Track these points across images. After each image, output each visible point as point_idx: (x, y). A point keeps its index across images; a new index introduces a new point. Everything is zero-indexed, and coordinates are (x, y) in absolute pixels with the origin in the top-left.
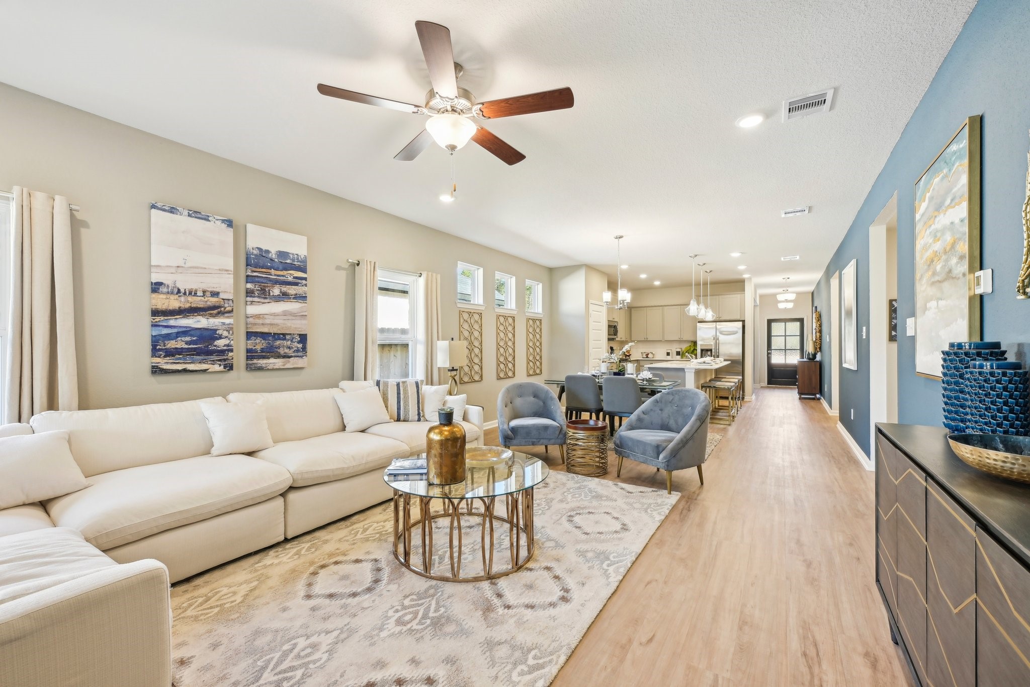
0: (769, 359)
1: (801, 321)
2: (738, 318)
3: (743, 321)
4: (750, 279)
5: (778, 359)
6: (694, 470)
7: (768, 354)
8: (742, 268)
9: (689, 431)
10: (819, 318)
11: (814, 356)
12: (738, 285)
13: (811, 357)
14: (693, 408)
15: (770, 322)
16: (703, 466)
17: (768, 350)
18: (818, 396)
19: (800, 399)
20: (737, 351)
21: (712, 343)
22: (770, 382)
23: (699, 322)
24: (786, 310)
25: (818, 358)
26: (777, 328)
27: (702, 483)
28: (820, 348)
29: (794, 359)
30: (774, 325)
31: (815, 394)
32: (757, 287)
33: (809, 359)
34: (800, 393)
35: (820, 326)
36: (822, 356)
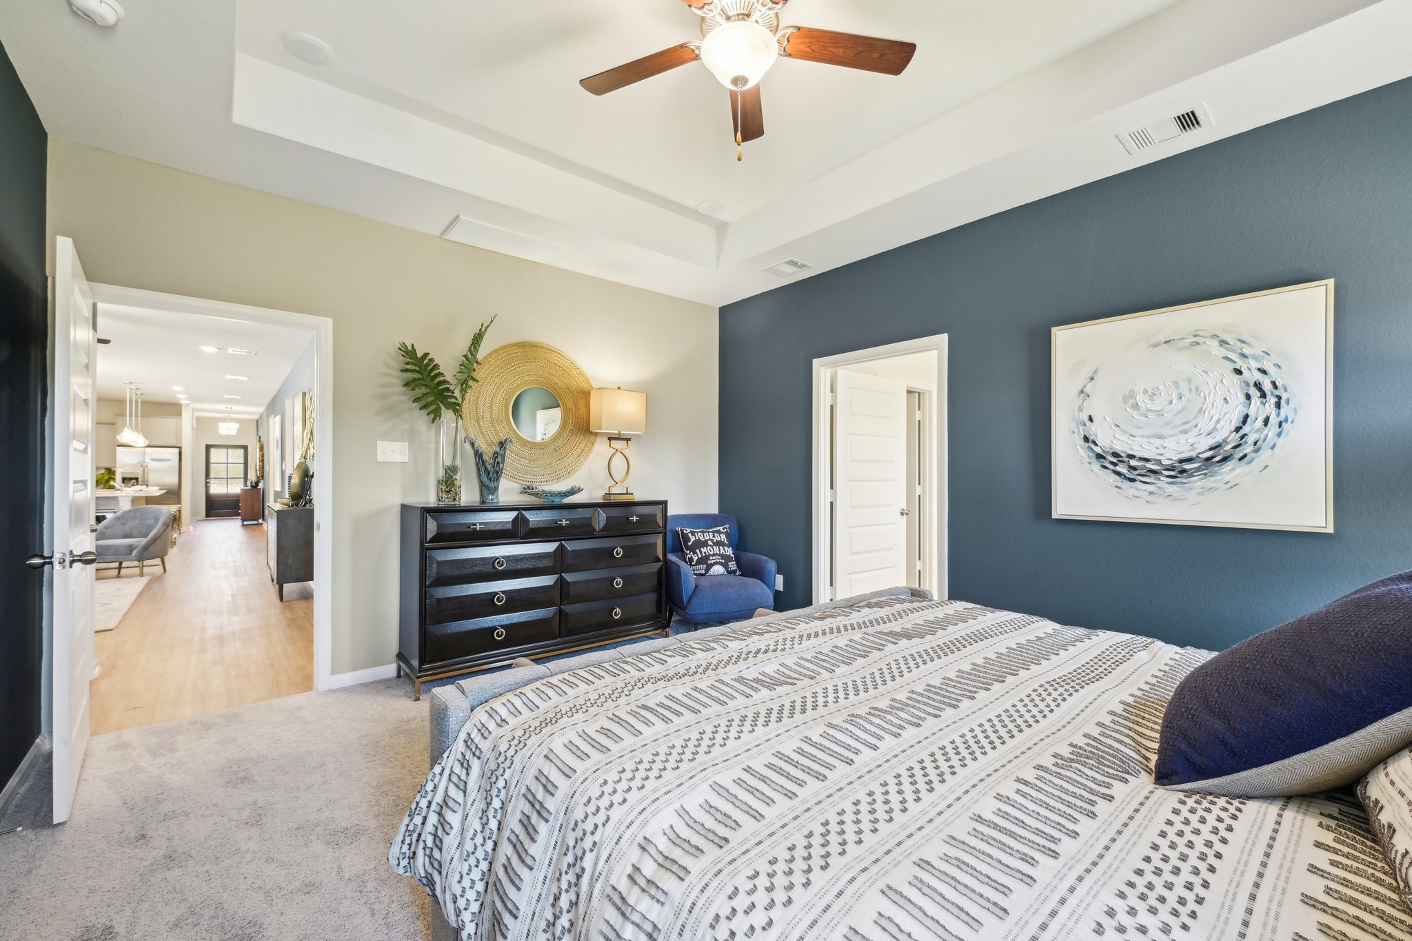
0: (207, 488)
1: (245, 448)
2: (173, 444)
3: (180, 448)
4: (189, 404)
5: (217, 489)
6: (158, 561)
7: (207, 483)
8: (177, 388)
9: (157, 533)
10: (262, 448)
11: (257, 484)
12: (173, 409)
13: (254, 485)
14: (157, 520)
15: (208, 447)
16: (166, 559)
17: (206, 479)
18: (260, 521)
19: (243, 525)
20: (172, 480)
21: (139, 471)
22: (208, 514)
23: (118, 446)
24: (228, 437)
25: (261, 486)
26: (216, 455)
27: (165, 571)
28: (263, 476)
29: (236, 488)
30: (213, 451)
31: (257, 520)
32: (194, 410)
33: (252, 486)
34: (243, 520)
35: (263, 456)
36: (264, 484)
